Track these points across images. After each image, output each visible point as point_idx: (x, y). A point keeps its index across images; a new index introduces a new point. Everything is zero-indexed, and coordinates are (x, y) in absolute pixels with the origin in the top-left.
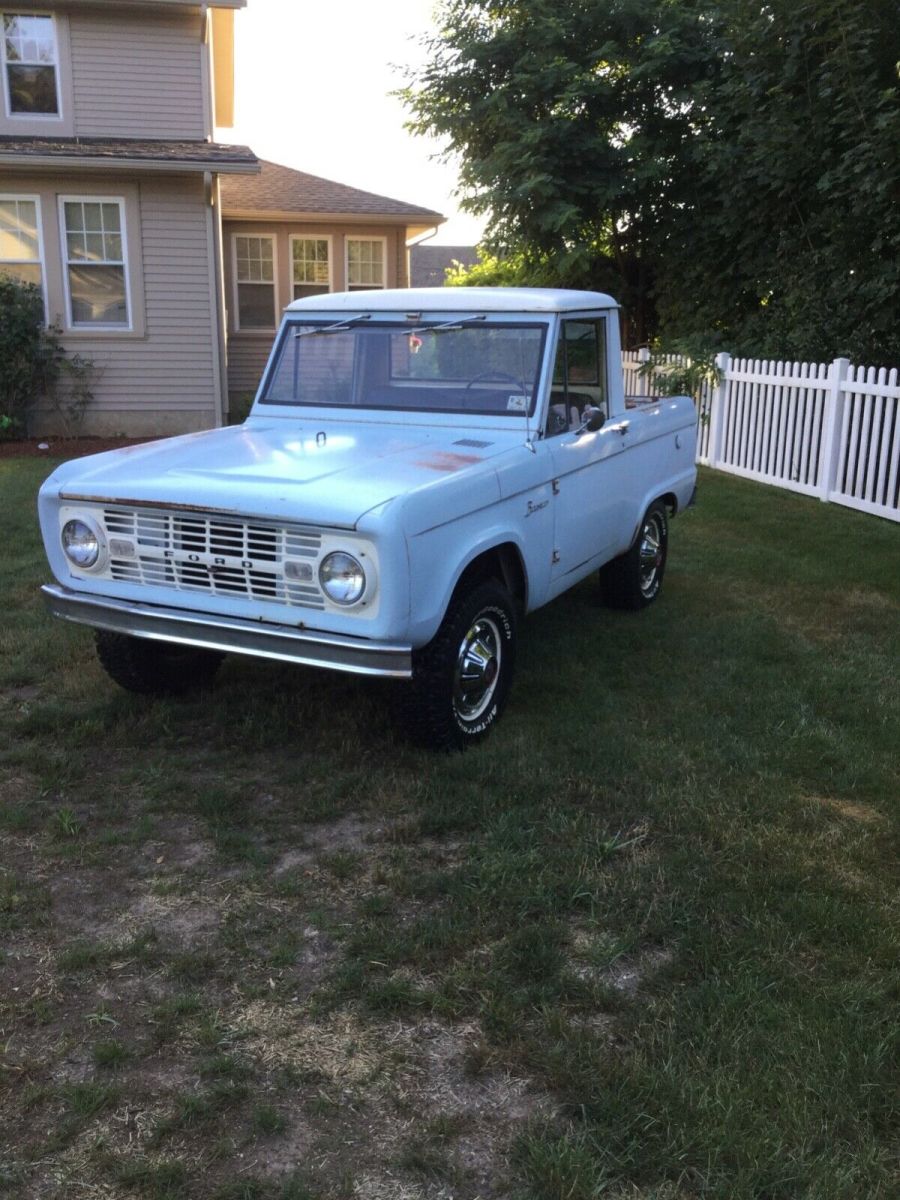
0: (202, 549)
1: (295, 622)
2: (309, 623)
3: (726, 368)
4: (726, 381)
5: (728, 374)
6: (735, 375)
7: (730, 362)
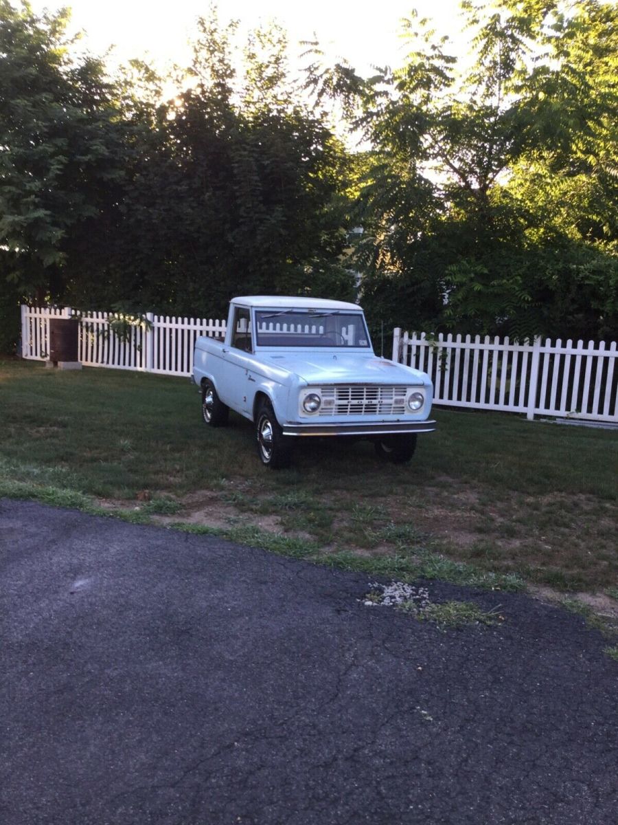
0: (363, 399)
1: (396, 419)
2: (400, 419)
3: (154, 321)
4: (154, 327)
5: (156, 324)
6: (162, 324)
7: (156, 317)
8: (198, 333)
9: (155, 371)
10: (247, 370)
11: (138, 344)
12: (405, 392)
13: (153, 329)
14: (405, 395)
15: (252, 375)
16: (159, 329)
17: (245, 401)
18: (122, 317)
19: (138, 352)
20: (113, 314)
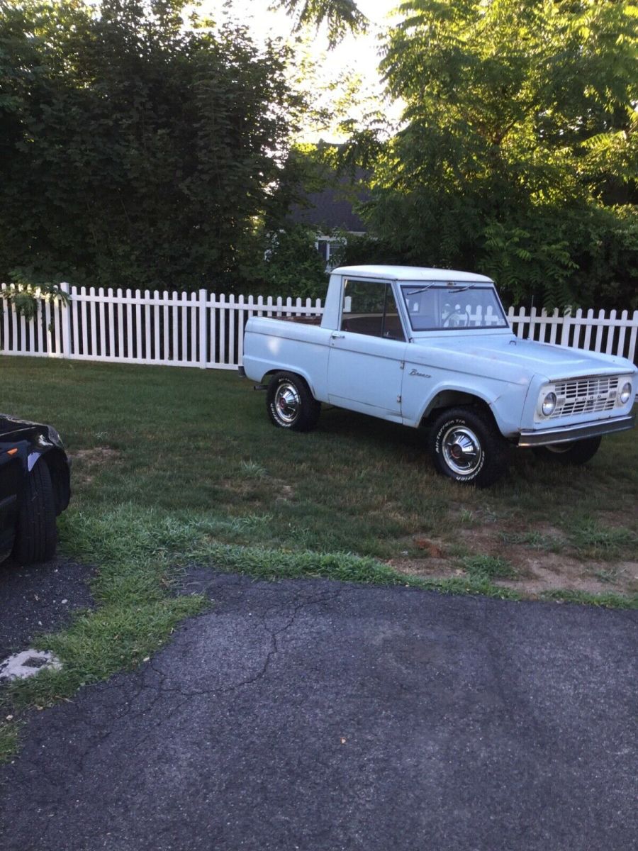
0: (585, 394)
1: (608, 416)
2: (611, 416)
3: (71, 293)
4: (71, 301)
5: (75, 297)
6: (83, 297)
7: (74, 289)
8: (250, 314)
9: (76, 356)
10: (404, 362)
11: (48, 322)
12: (617, 382)
13: (70, 303)
14: (616, 386)
15: (416, 367)
16: (79, 303)
17: (400, 401)
18: (21, 288)
19: (49, 334)
20: (8, 285)
